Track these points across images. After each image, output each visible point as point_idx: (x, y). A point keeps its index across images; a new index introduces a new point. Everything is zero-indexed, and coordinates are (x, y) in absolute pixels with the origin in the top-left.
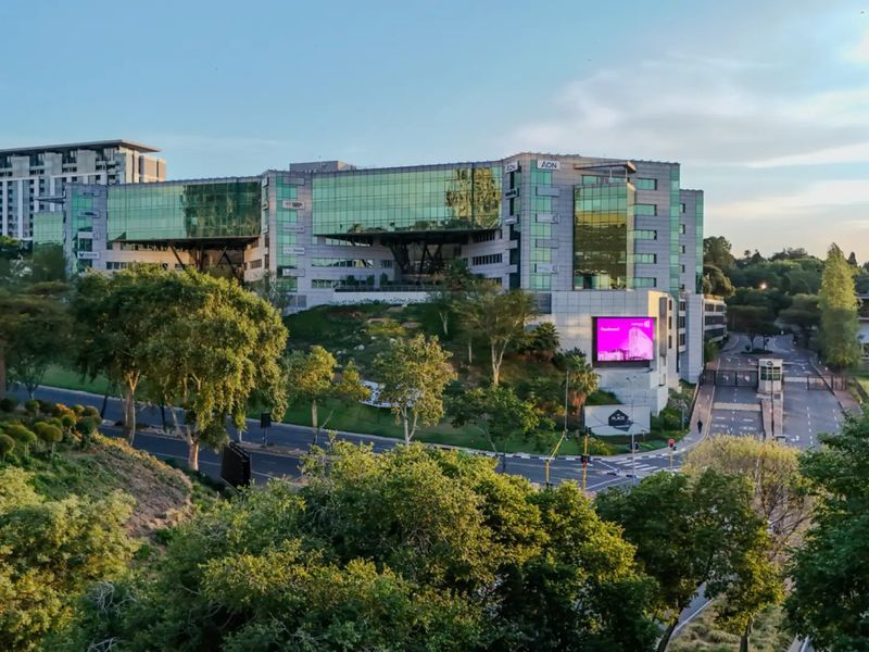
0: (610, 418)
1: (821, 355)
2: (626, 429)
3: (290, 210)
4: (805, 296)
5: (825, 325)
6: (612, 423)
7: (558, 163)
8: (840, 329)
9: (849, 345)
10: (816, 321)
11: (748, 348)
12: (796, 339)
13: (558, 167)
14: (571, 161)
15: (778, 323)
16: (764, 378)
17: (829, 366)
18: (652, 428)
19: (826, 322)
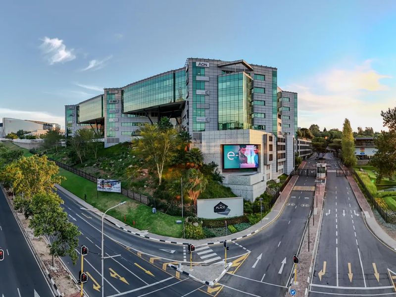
0: (215, 208)
1: (342, 160)
2: (227, 214)
3: (112, 104)
4: (337, 139)
5: (343, 149)
6: (216, 210)
7: (208, 64)
8: (348, 150)
9: (352, 156)
10: (340, 147)
11: (317, 158)
12: (334, 154)
13: (208, 66)
14: (216, 63)
15: (328, 148)
16: (318, 172)
17: (345, 165)
18: (244, 211)
19: (343, 148)
